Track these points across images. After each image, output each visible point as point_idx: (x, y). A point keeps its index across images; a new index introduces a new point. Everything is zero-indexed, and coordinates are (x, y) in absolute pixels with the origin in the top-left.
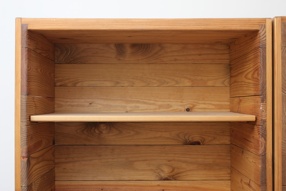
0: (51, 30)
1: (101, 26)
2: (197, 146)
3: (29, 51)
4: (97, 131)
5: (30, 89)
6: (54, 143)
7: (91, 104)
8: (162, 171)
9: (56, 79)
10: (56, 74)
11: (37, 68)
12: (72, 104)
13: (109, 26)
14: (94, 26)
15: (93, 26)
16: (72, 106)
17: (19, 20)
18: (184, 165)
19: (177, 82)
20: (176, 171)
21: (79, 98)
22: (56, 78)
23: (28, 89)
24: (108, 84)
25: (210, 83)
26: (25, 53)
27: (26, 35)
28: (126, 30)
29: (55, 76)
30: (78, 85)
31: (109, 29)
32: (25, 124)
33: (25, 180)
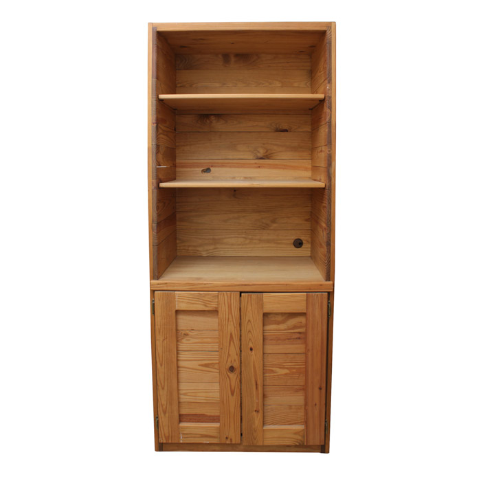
2: (286, 133)
3: (158, 47)
4: (208, 121)
6: (175, 130)
8: (259, 152)
10: (177, 78)
17: (150, 24)
18: (275, 148)
19: (270, 84)
20: (269, 152)
22: (177, 81)
24: (217, 85)
25: (296, 85)
26: (155, 48)
27: (156, 35)
32: (155, 99)
33: (155, 140)
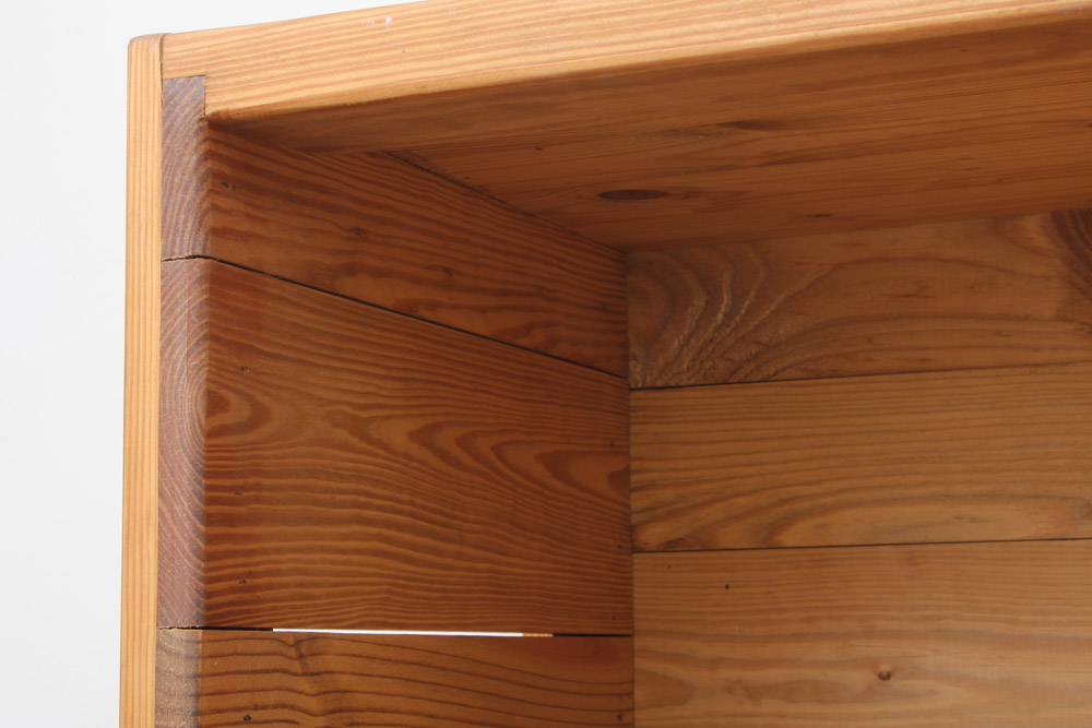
0: (364, 99)
1: (742, 21)
3: (218, 278)
5: (251, 575)
7: (886, 677)
9: (637, 501)
10: (635, 465)
11: (364, 414)
12: (757, 676)
13: (811, 11)
14: (685, 29)
15: (678, 30)
16: (755, 693)
17: (149, 52)
21: (798, 637)
22: (637, 489)
23: (209, 581)
26: (190, 297)
27: (195, 158)
28: (960, 25)
29: (634, 478)
30: (790, 537)
31: (809, 34)
